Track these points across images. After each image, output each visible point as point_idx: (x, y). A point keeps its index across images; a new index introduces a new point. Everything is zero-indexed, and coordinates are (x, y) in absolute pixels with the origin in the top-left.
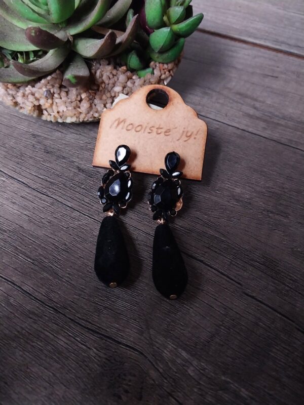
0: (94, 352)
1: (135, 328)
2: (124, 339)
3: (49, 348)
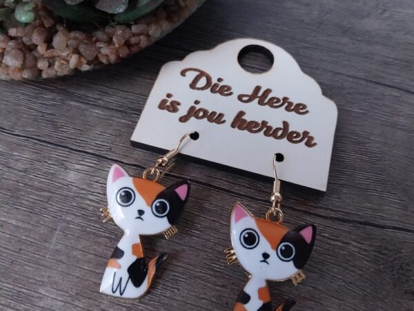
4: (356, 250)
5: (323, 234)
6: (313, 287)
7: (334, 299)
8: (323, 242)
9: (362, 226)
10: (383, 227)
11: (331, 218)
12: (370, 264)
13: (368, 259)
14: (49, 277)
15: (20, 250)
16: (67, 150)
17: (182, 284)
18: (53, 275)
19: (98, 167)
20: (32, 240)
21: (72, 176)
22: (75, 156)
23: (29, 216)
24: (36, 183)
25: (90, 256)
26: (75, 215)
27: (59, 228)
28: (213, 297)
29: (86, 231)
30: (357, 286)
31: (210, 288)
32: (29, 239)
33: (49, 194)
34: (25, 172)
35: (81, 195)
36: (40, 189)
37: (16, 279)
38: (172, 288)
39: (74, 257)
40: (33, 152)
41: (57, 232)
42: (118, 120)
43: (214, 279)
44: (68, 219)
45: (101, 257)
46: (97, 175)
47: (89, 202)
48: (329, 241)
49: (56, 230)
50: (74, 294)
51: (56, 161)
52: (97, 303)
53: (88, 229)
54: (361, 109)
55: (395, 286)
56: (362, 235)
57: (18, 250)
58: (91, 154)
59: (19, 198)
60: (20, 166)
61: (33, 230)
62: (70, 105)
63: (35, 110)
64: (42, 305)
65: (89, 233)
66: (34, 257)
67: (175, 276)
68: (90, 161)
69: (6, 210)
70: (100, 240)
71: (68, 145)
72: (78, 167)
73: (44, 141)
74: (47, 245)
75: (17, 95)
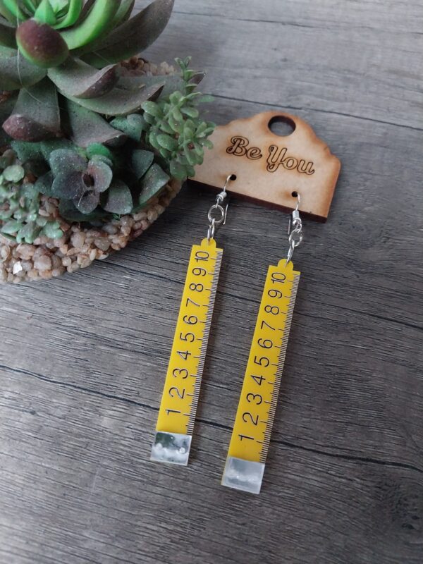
0: (358, 483)
1: (394, 439)
2: (386, 456)
3: (302, 493)
4: (359, 486)
5: (329, 472)
6: (322, 523)
7: (340, 534)
8: (330, 479)
9: (364, 462)
10: (384, 463)
11: (337, 456)
12: (371, 500)
13: (370, 495)
14: (91, 520)
15: (64, 495)
16: (100, 396)
17: (207, 523)
18: (94, 518)
19: (128, 412)
20: (75, 485)
21: (106, 422)
22: (107, 402)
23: (71, 462)
24: (75, 429)
25: (127, 498)
26: (110, 459)
27: (97, 473)
28: (235, 534)
29: (121, 475)
30: (361, 522)
31: (232, 527)
32: (72, 484)
33: (87, 440)
34: (64, 419)
35: (114, 441)
36: (79, 436)
37: (63, 523)
38: (199, 527)
39: (112, 500)
40: (70, 399)
41: (96, 477)
42: (144, 363)
43: (235, 518)
44: (105, 463)
45: (136, 499)
46: (128, 420)
47: (122, 447)
48: (335, 478)
49: (95, 474)
50: (114, 536)
51: (91, 407)
52: (134, 543)
53: (123, 473)
54: (365, 346)
55: (393, 520)
56: (364, 471)
57: (62, 496)
58: (121, 399)
59: (60, 444)
60: (59, 413)
61: (75, 475)
62: (100, 350)
63: (69, 356)
64: (86, 546)
65: (125, 477)
66: (78, 502)
67: (200, 516)
68: (121, 406)
69: (49, 456)
70: (135, 483)
71: (100, 391)
72: (111, 412)
73: (79, 388)
74: (88, 489)
75: (52, 340)
